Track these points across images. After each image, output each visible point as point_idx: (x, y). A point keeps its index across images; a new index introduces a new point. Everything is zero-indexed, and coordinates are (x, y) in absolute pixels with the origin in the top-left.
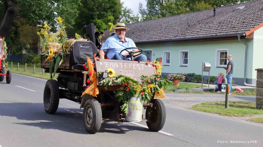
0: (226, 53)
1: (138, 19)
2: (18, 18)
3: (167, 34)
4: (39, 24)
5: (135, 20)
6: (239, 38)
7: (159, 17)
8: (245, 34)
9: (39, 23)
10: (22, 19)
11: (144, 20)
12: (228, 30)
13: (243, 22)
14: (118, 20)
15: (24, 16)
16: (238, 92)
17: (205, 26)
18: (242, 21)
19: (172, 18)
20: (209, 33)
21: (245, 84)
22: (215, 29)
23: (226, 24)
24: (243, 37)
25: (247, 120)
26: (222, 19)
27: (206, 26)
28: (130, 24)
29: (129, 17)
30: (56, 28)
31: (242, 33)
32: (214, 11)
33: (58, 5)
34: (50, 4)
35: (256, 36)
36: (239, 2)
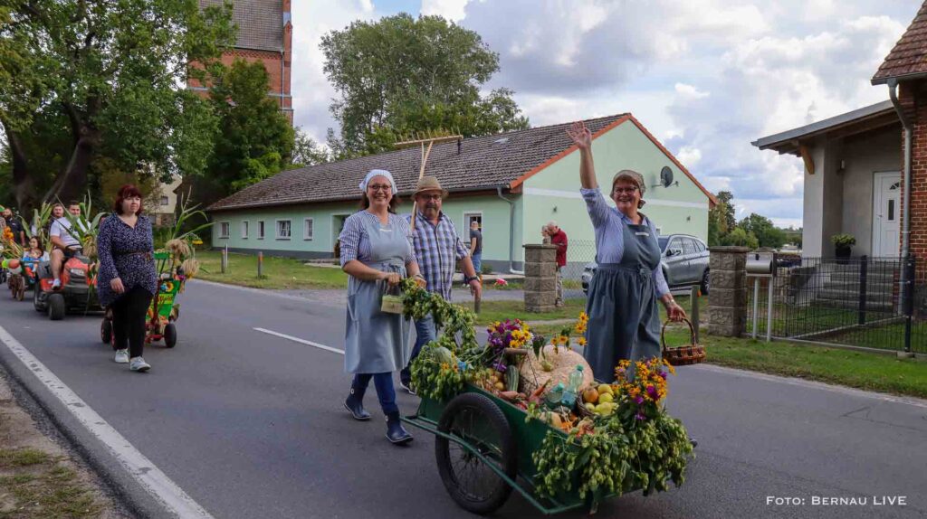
0: (479, 220)
1: (327, 157)
2: (99, 158)
4: (140, 169)
5: (321, 159)
6: (500, 193)
7: (364, 155)
8: (510, 186)
9: (140, 167)
10: (107, 160)
11: (337, 159)
12: (481, 179)
13: (505, 165)
14: (288, 159)
15: (112, 153)
16: (499, 284)
18: (504, 163)
20: (451, 183)
21: (512, 270)
22: (459, 176)
23: (478, 168)
24: (506, 191)
26: (472, 159)
27: (445, 172)
28: (311, 167)
29: (308, 154)
30: (172, 175)
31: (504, 184)
32: (459, 144)
33: (175, 133)
34: (159, 131)
35: (526, 190)
36: (501, 131)
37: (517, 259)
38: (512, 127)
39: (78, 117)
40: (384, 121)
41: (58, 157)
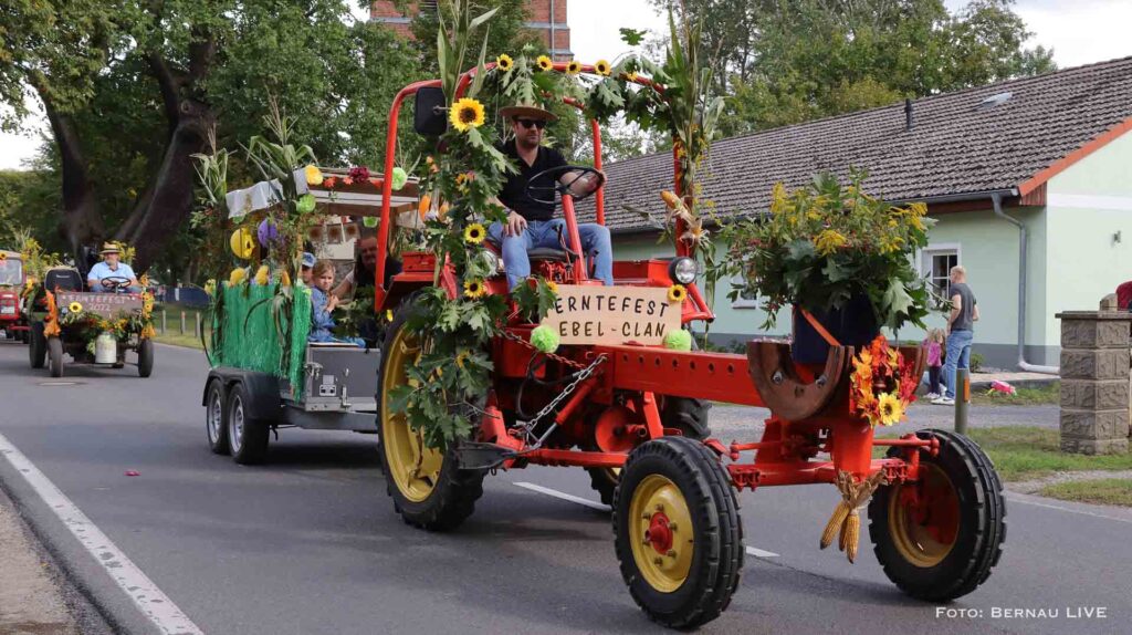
0: (954, 260)
1: (639, 145)
3: (742, 196)
5: (629, 149)
6: (997, 205)
8: (1019, 191)
11: (660, 148)
12: (957, 178)
13: (1008, 148)
16: (998, 393)
17: (878, 164)
18: (1004, 144)
19: (761, 139)
20: (893, 189)
21: (1023, 364)
22: (911, 174)
23: (950, 157)
24: (1010, 202)
25: (1030, 493)
26: (936, 137)
27: (881, 166)
28: (610, 164)
29: (604, 141)
31: (1007, 187)
32: (908, 110)
33: (352, 107)
34: (322, 103)
35: (1053, 198)
36: (992, 80)
37: (1033, 341)
38: (1018, 69)
39: (174, 82)
40: (750, 69)
41: (140, 160)
